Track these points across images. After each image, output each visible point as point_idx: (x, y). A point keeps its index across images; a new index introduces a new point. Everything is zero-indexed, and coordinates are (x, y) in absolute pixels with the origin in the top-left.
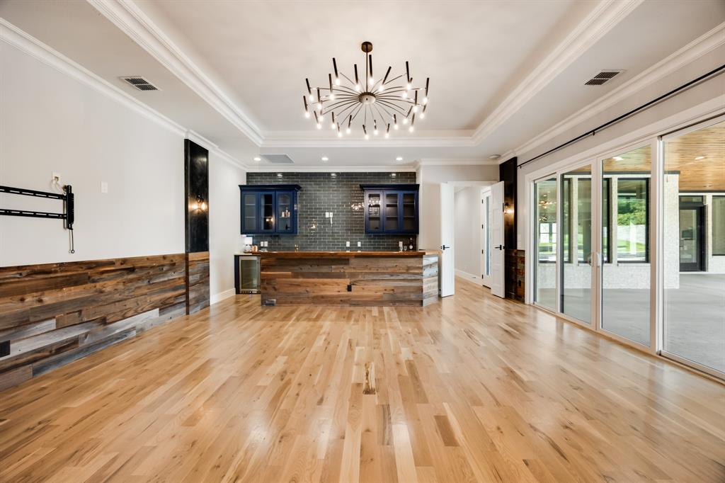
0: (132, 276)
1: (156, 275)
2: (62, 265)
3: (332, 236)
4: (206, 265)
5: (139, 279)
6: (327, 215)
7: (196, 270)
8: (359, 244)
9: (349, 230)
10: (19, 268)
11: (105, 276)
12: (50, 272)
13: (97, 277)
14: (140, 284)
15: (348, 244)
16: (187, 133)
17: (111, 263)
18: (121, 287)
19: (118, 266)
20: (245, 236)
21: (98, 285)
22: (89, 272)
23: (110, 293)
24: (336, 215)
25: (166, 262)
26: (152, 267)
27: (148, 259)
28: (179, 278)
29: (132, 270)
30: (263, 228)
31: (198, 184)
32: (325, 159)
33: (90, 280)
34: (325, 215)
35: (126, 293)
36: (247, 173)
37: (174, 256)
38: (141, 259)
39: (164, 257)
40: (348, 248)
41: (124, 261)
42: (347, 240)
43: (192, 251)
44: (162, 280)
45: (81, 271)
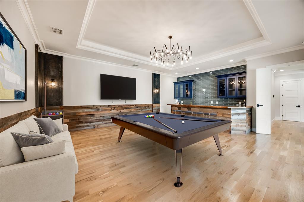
0: (137, 108)
1: (144, 109)
2: (124, 105)
3: (205, 99)
4: (159, 107)
5: (139, 109)
6: (203, 90)
7: (155, 109)
8: (217, 103)
9: (212, 96)
10: (118, 105)
11: (132, 108)
12: (122, 106)
13: (130, 108)
14: (139, 111)
15: (212, 102)
16: (152, 71)
17: (133, 105)
18: (135, 111)
19: (134, 106)
20: (176, 99)
21: (130, 110)
22: (129, 107)
23: (133, 112)
24: (207, 90)
25: (146, 106)
26: (143, 107)
27: (142, 105)
28: (150, 110)
29: (138, 107)
30: (185, 96)
31: (156, 84)
32: (197, 68)
33: (129, 108)
34: (202, 90)
35: (136, 112)
36: (177, 78)
37: (149, 104)
38: (140, 105)
39: (146, 105)
40: (212, 104)
41: (136, 105)
42: (212, 100)
43: (154, 103)
44: (145, 110)
45: (127, 107)
